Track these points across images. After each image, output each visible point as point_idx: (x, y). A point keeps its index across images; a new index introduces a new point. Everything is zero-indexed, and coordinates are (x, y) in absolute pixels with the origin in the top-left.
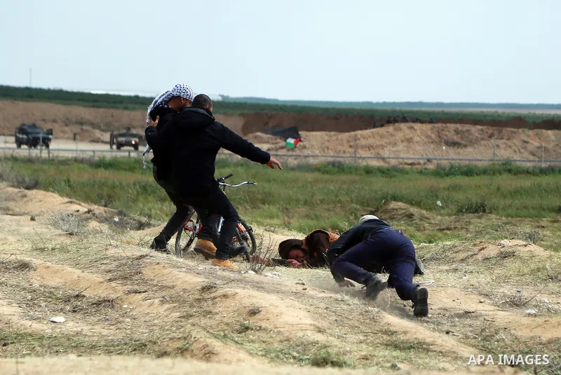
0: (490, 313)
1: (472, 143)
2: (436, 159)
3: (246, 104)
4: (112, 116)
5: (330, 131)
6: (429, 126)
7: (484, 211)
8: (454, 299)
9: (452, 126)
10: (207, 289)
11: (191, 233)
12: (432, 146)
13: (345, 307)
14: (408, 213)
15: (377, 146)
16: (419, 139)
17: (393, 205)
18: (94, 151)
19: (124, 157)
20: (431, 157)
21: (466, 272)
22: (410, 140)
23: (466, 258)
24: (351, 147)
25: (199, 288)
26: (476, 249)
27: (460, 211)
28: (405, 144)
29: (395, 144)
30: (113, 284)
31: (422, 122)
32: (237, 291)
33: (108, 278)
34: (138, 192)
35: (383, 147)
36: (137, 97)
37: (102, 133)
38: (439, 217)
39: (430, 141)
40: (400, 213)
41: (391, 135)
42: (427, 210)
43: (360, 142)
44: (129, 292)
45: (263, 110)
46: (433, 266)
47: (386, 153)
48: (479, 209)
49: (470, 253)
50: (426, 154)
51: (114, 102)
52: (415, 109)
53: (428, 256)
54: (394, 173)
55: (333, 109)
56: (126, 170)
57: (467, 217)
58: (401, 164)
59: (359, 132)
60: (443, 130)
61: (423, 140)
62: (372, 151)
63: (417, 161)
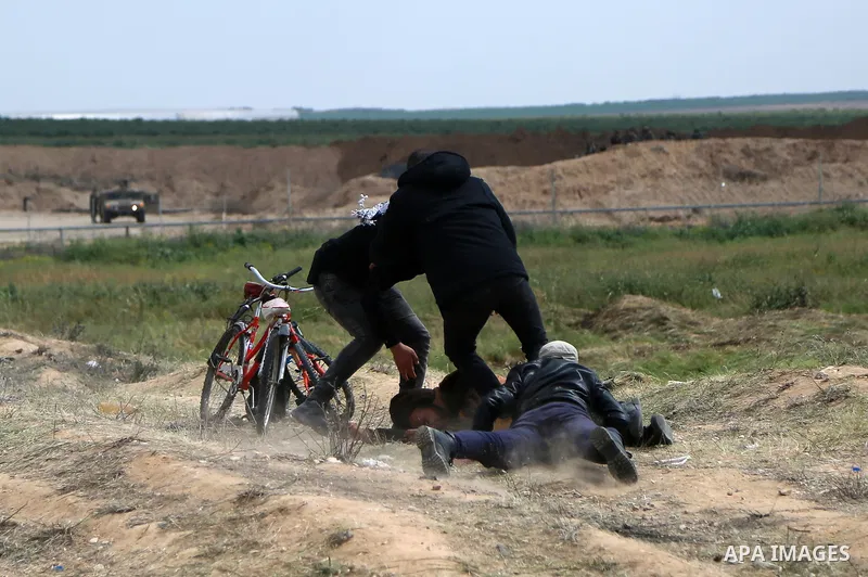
0: (801, 515)
1: (777, 172)
2: (709, 207)
3: (344, 121)
4: (94, 161)
5: (504, 164)
6: (693, 144)
7: (803, 304)
8: (731, 491)
9: (737, 143)
10: (247, 498)
11: (230, 383)
12: (701, 182)
13: (515, 520)
14: (656, 315)
15: (596, 189)
16: (675, 171)
17: (628, 301)
18: (60, 230)
19: (119, 237)
20: (700, 204)
21: (754, 434)
22: (656, 174)
23: (755, 406)
24: (545, 192)
25: (233, 496)
26: (773, 388)
27: (757, 306)
28: (649, 181)
29: (629, 183)
30: (70, 498)
31: (679, 138)
32: (305, 499)
33: (60, 486)
34: (142, 304)
35: (606, 190)
36: (138, 121)
37: (77, 193)
38: (717, 321)
39: (697, 172)
40: (641, 317)
41: (621, 166)
42: (693, 308)
43: (562, 183)
44: (101, 513)
45: (376, 132)
46: (692, 424)
47: (612, 201)
48: (795, 300)
49: (763, 396)
50: (690, 198)
51: (97, 134)
52: (666, 113)
53: (681, 406)
54: (631, 239)
55: (510, 122)
56: (121, 262)
57: (769, 318)
58: (643, 220)
59: (559, 164)
60: (720, 151)
61: (682, 173)
62: (586, 199)
63: (671, 214)
